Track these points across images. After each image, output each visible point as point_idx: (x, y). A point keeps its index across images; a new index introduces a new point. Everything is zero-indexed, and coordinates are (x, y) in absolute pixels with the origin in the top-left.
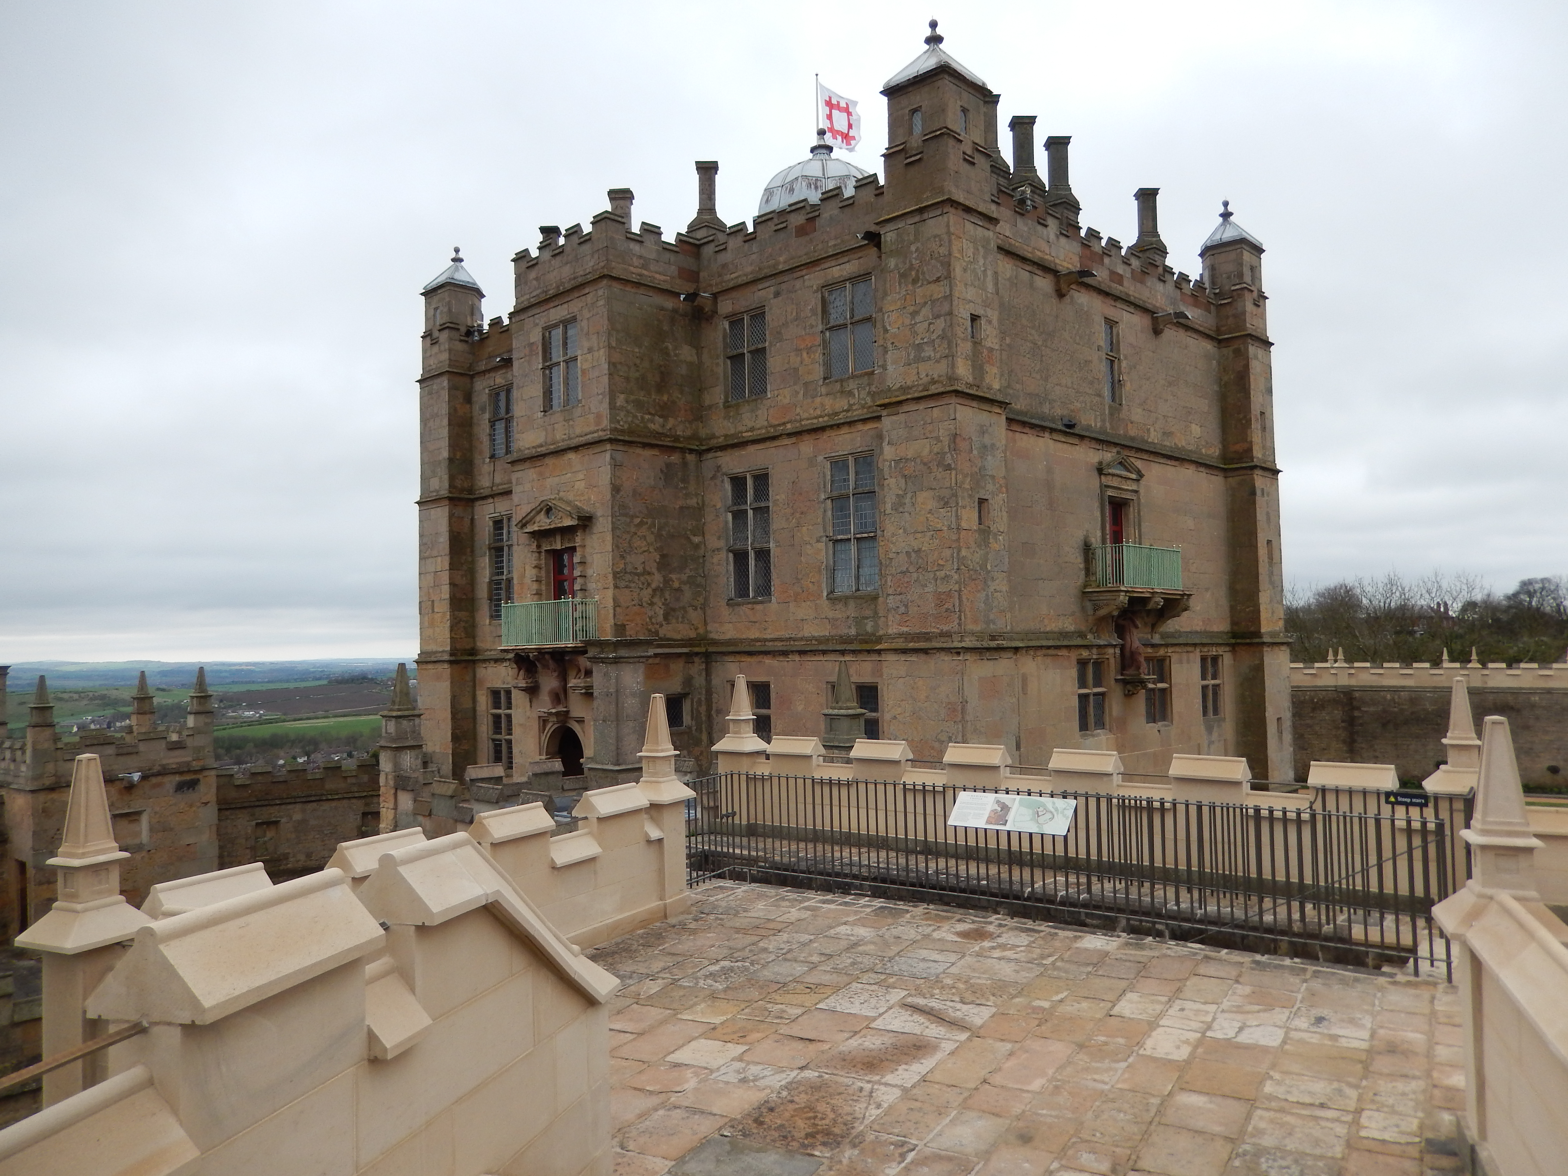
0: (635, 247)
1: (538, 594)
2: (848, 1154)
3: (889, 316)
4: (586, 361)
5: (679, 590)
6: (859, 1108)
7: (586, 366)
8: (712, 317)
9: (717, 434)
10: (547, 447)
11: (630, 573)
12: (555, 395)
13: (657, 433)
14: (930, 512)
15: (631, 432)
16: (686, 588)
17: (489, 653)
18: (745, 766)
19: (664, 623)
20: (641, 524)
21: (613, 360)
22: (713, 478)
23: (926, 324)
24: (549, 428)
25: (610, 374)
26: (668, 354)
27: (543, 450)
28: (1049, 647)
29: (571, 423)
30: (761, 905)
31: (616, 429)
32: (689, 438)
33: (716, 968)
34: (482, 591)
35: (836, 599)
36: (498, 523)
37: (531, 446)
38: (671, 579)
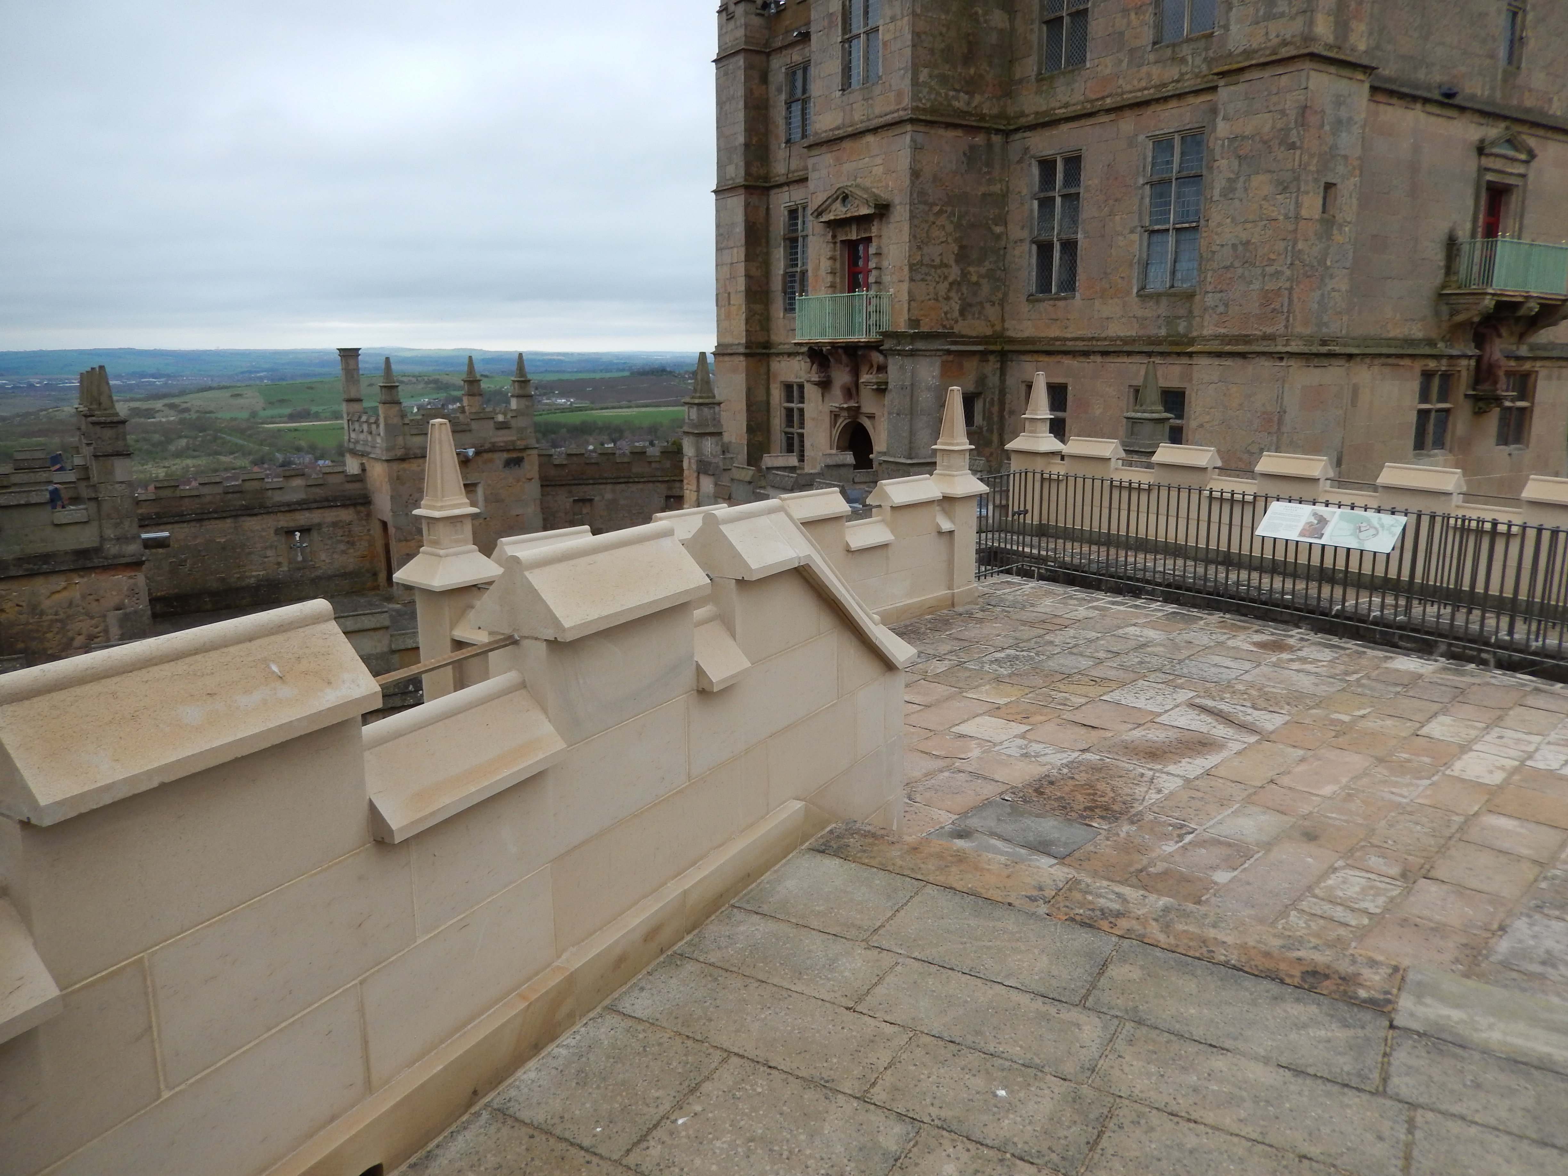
1: (833, 286)
2: (1125, 829)
4: (889, 31)
5: (977, 284)
6: (1139, 791)
7: (888, 37)
9: (1027, 112)
10: (845, 129)
11: (927, 265)
12: (854, 72)
13: (962, 111)
14: (1265, 198)
15: (933, 111)
16: (984, 282)
17: (783, 346)
18: (1039, 465)
19: (960, 319)
20: (941, 212)
21: (917, 29)
22: (1020, 162)
24: (848, 108)
25: (914, 46)
26: (978, 21)
27: (840, 133)
28: (1389, 356)
29: (870, 102)
30: (1048, 602)
31: (918, 107)
32: (996, 117)
33: (1002, 655)
34: (777, 284)
35: (1147, 296)
36: (793, 213)
37: (828, 128)
38: (969, 273)
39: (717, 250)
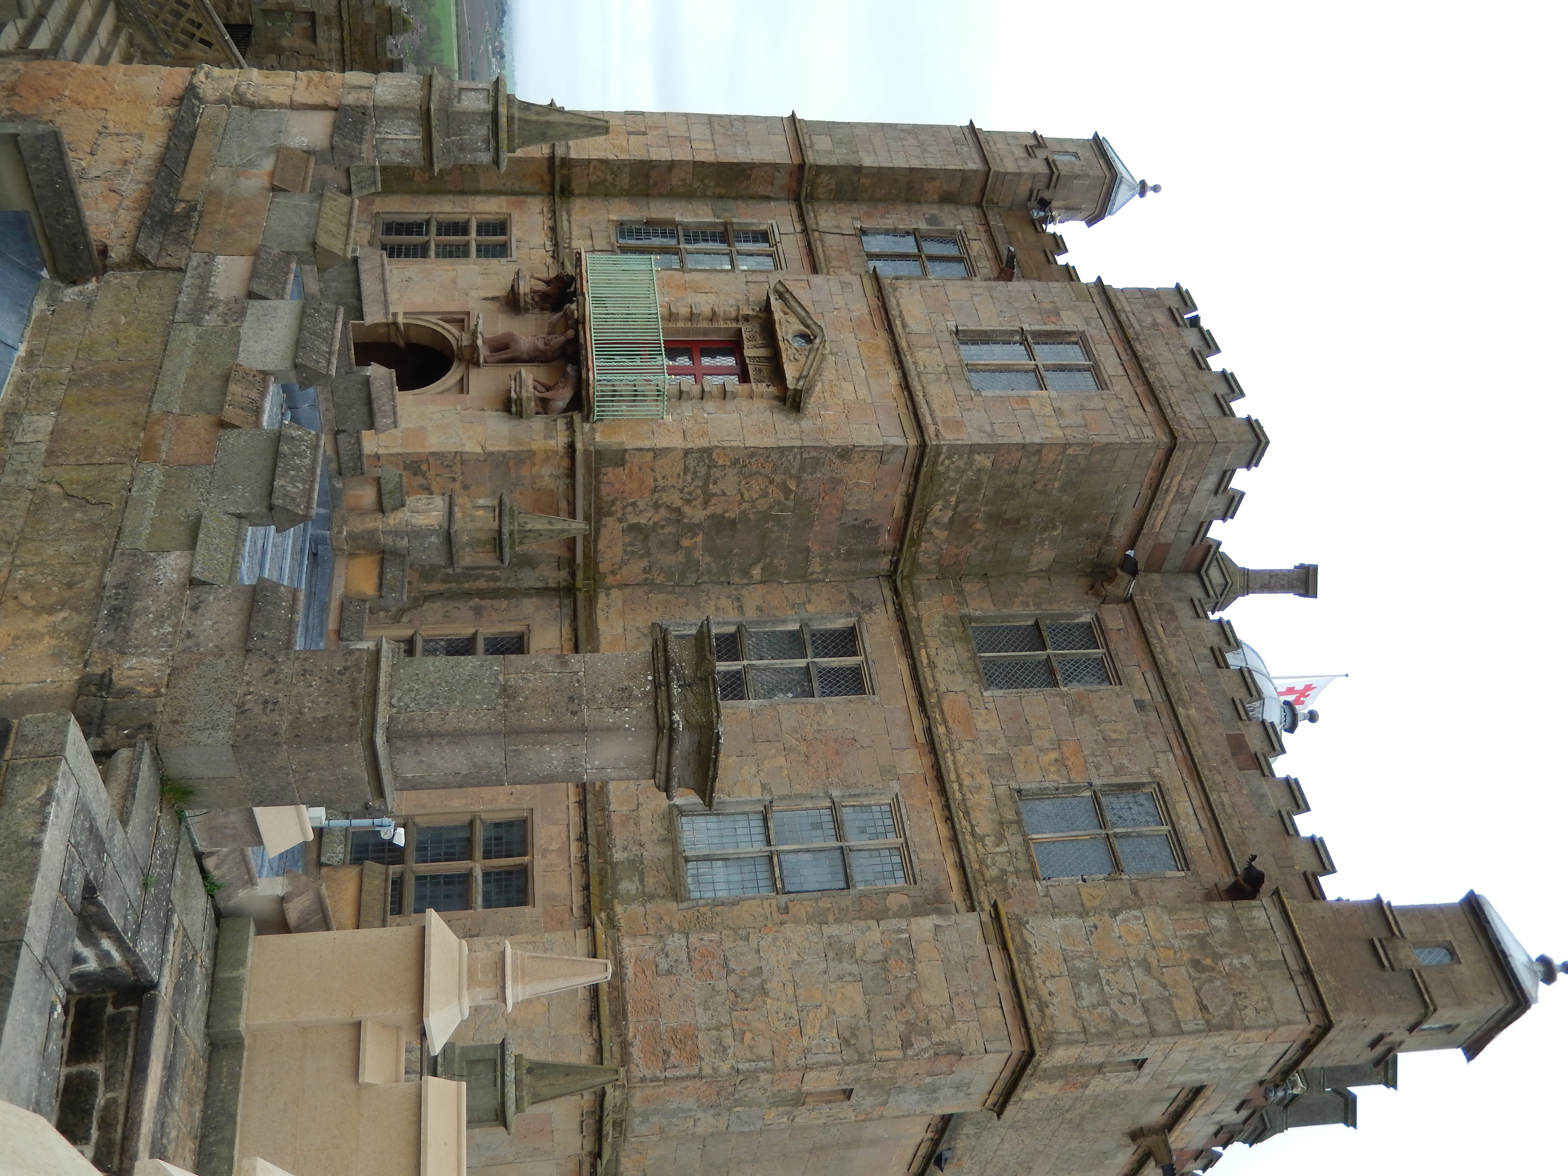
0: (1211, 482)
1: (671, 316)
3: (1137, 918)
4: (1042, 405)
5: (678, 546)
7: (1034, 404)
8: (1097, 595)
9: (921, 604)
10: (903, 336)
11: (708, 475)
12: (981, 349)
13: (927, 514)
14: (831, 1012)
15: (932, 476)
16: (681, 557)
17: (565, 217)
19: (625, 524)
20: (786, 490)
21: (1045, 451)
22: (852, 598)
23: (1132, 989)
24: (933, 340)
25: (1024, 446)
26: (1044, 530)
27: (899, 329)
29: (944, 377)
31: (939, 453)
32: (914, 559)
34: (660, 210)
35: (670, 820)
36: (763, 236)
37: (903, 306)
38: (695, 535)
39: (710, 117)
